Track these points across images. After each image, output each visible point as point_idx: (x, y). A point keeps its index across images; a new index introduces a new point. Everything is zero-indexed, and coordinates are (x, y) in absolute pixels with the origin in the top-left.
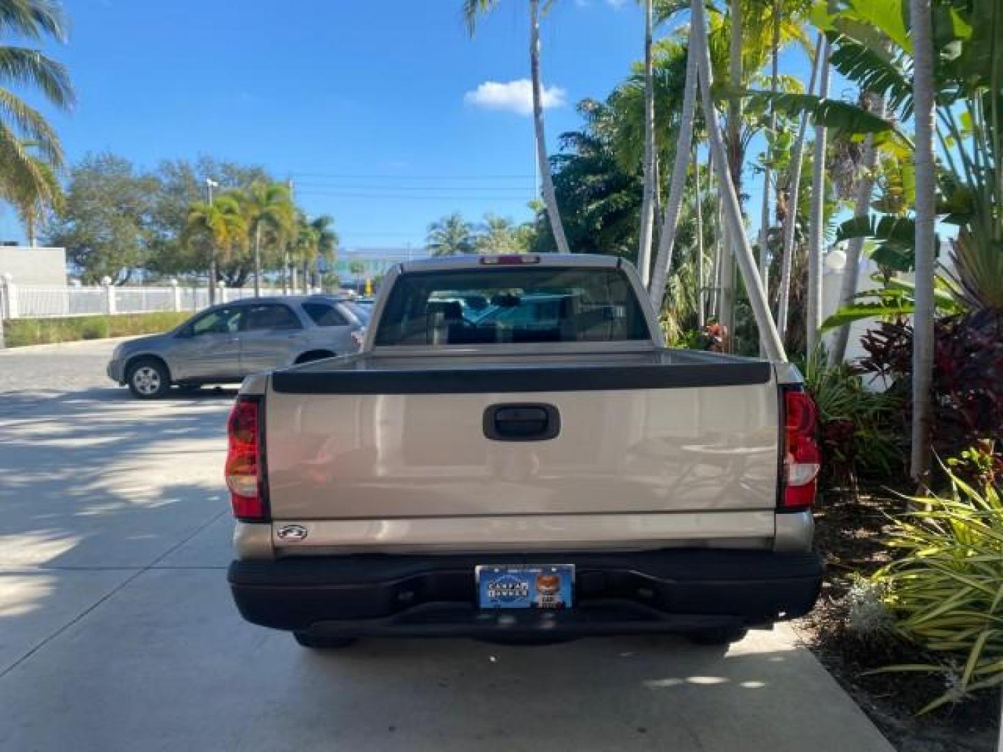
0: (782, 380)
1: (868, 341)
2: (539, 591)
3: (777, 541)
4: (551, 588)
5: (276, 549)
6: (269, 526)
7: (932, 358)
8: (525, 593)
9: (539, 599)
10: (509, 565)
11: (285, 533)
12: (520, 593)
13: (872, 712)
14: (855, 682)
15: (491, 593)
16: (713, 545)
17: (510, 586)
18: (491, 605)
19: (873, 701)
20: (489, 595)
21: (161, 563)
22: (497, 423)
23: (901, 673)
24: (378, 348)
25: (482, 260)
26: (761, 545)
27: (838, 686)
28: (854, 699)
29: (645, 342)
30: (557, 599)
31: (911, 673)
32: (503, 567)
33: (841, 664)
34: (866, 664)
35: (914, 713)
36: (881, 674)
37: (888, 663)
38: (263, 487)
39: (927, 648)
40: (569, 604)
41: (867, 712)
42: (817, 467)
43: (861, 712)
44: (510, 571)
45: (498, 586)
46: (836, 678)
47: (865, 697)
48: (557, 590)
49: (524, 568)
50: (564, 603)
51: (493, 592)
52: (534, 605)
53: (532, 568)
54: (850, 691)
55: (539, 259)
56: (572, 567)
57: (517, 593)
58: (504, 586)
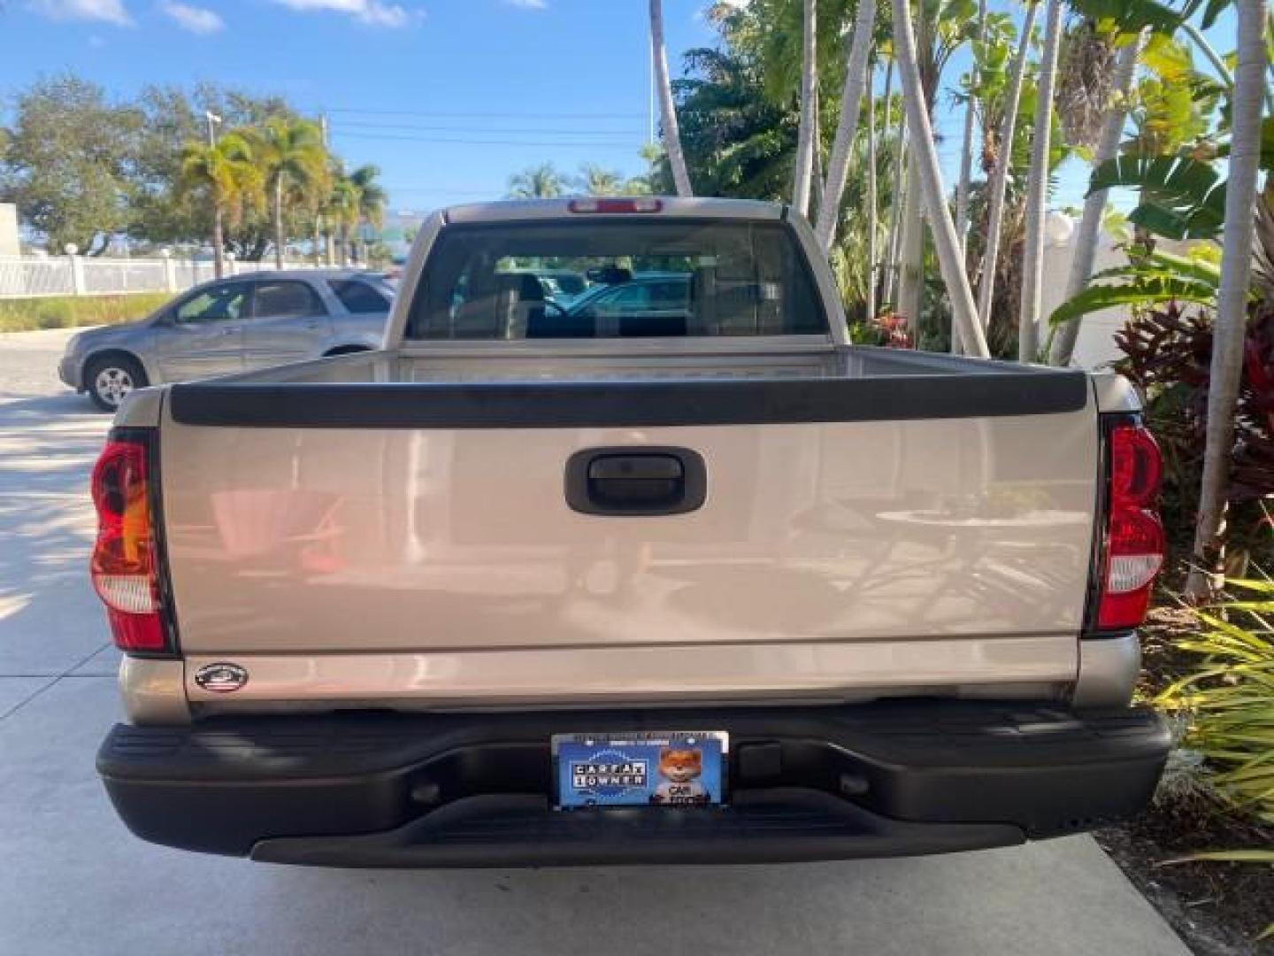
0: (1109, 405)
1: (1125, 339)
2: (664, 775)
3: (1079, 686)
4: (685, 771)
5: (194, 706)
6: (180, 664)
7: (1240, 364)
8: (638, 780)
9: (664, 789)
10: (613, 735)
11: (207, 678)
12: (632, 780)
13: (1189, 934)
14: (1152, 875)
15: (580, 781)
16: (963, 692)
17: (614, 767)
18: (581, 801)
19: (1187, 911)
20: (575, 783)
22: (591, 483)
23: (1227, 862)
24: (410, 342)
25: (572, 205)
26: (1048, 692)
27: (1130, 886)
28: (1157, 907)
29: (822, 337)
30: (696, 789)
31: (1242, 864)
32: (602, 736)
33: (1128, 840)
34: (1167, 847)
35: (1252, 933)
36: (1195, 863)
37: (1203, 845)
39: (1260, 819)
40: (716, 798)
41: (1181, 933)
42: (1157, 559)
43: (1173, 933)
44: (613, 743)
45: (591, 769)
46: (1124, 871)
47: (1173, 903)
48: (697, 775)
49: (639, 738)
50: (708, 797)
51: (583, 779)
52: (655, 801)
53: (649, 737)
54: (1147, 892)
55: (659, 205)
56: (723, 736)
57: (626, 779)
58: (603, 769)
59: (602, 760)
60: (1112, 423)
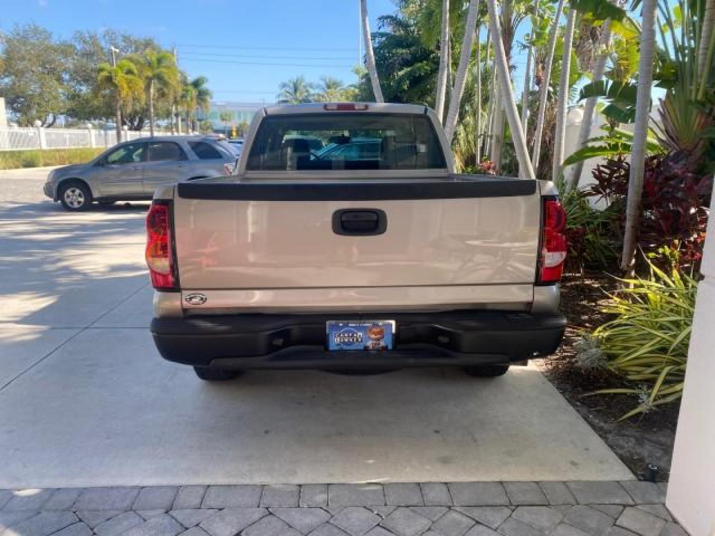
0: (544, 193)
1: (597, 173)
2: (369, 337)
3: (534, 305)
4: (378, 336)
5: (185, 310)
6: (179, 294)
7: (642, 184)
8: (360, 340)
9: (370, 344)
10: (350, 321)
11: (191, 299)
12: (357, 340)
13: (589, 419)
14: (578, 401)
15: (337, 340)
16: (490, 307)
17: (350, 335)
18: (337, 348)
19: (590, 412)
20: (335, 341)
21: (96, 325)
22: (342, 222)
23: (609, 394)
25: (325, 106)
26: (522, 308)
27: (567, 403)
28: (578, 411)
29: (443, 170)
30: (382, 344)
31: (615, 394)
32: (346, 322)
33: (570, 390)
34: (586, 390)
35: (616, 418)
36: (595, 395)
37: (601, 388)
38: (174, 268)
39: (626, 378)
40: (390, 347)
41: (586, 419)
42: (564, 254)
43: (582, 419)
44: (350, 325)
45: (342, 335)
46: (567, 399)
47: (584, 410)
48: (383, 338)
49: (360, 323)
51: (338, 340)
52: (366, 348)
53: (364, 323)
54: (574, 406)
55: (367, 107)
56: (393, 322)
57: (355, 340)
58: (346, 335)
59: (346, 332)
60: (547, 200)
